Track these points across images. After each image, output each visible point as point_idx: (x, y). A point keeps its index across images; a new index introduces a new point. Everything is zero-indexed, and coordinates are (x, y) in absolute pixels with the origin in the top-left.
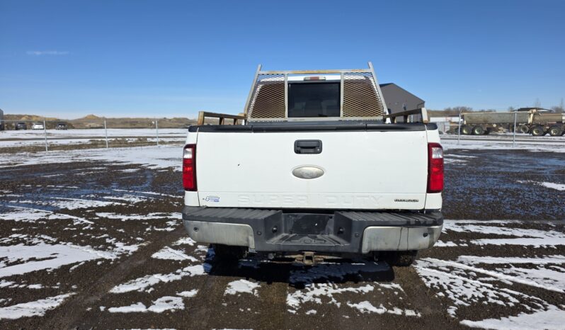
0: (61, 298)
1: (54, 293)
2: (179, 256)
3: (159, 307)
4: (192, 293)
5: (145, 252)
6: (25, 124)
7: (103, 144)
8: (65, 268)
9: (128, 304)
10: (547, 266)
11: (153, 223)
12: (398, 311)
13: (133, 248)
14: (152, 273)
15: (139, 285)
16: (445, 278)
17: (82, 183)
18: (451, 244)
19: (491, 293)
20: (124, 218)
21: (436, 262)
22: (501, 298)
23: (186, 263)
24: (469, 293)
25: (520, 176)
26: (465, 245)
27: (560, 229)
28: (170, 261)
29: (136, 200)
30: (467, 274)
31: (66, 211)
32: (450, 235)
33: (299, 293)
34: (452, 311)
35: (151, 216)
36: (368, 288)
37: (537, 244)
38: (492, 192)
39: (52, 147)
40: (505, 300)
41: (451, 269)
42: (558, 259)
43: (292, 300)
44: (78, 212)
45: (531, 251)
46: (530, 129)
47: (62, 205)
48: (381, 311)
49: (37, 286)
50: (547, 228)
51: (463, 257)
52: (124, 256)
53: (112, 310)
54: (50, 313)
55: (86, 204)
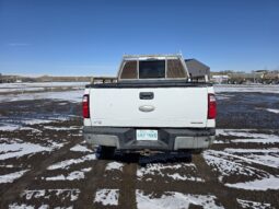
0: (22, 172)
1: (19, 170)
2: (84, 149)
3: (72, 177)
4: (89, 170)
5: (67, 147)
6: (12, 80)
7: (50, 90)
8: (26, 156)
9: (56, 176)
10: (270, 154)
11: (72, 131)
12: (193, 179)
13: (61, 145)
14: (69, 159)
15: (62, 165)
16: (217, 161)
17: (39, 110)
18: (221, 142)
19: (241, 169)
20: (58, 129)
21: (213, 152)
22: (246, 171)
23: (87, 153)
24: (229, 169)
25: (257, 106)
26: (228, 142)
27: (276, 133)
28: (79, 152)
29: (64, 119)
30: (228, 158)
31: (29, 126)
32: (221, 137)
33: (143, 169)
34: (220, 178)
35: (71, 128)
36: (178, 166)
37: (264, 142)
38: (243, 114)
39: (25, 92)
40: (248, 172)
41: (221, 155)
42: (275, 150)
43: (139, 173)
44: (35, 126)
45: (261, 146)
46: (262, 81)
47: (27, 122)
48: (185, 178)
49: (11, 166)
50: (269, 133)
51: (227, 149)
52: (56, 150)
53: (48, 179)
54: (16, 181)
55: (39, 122)
